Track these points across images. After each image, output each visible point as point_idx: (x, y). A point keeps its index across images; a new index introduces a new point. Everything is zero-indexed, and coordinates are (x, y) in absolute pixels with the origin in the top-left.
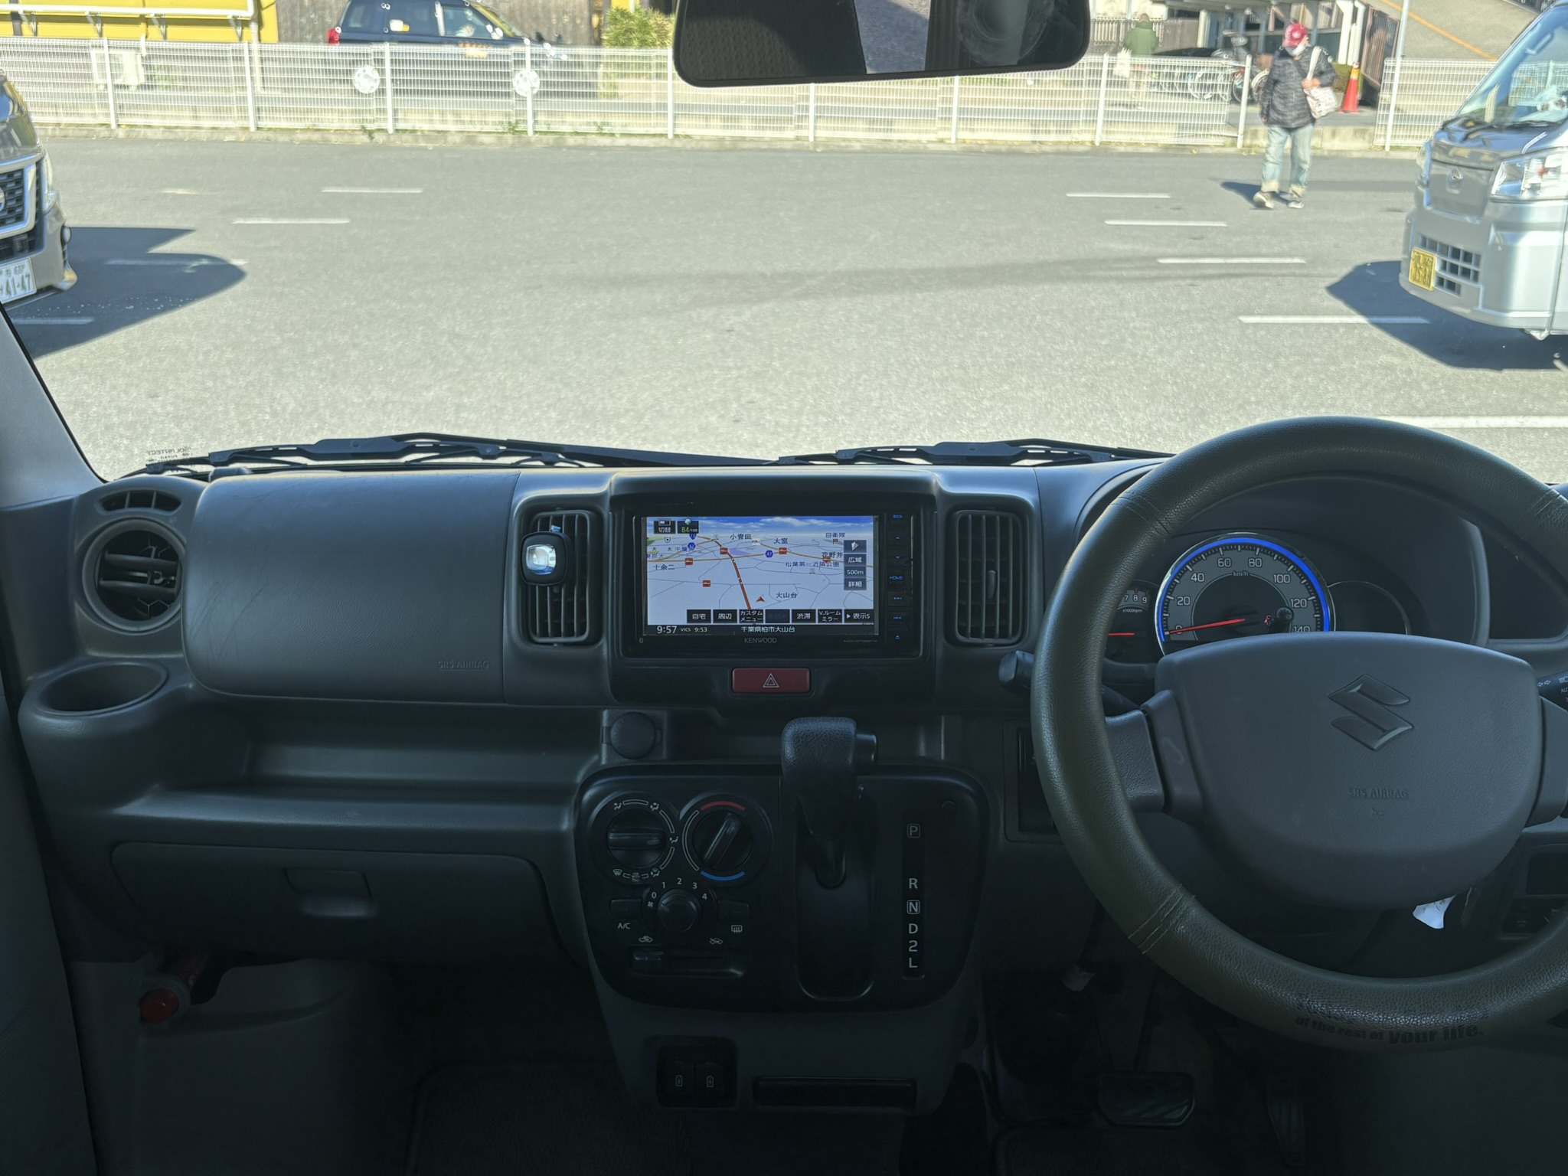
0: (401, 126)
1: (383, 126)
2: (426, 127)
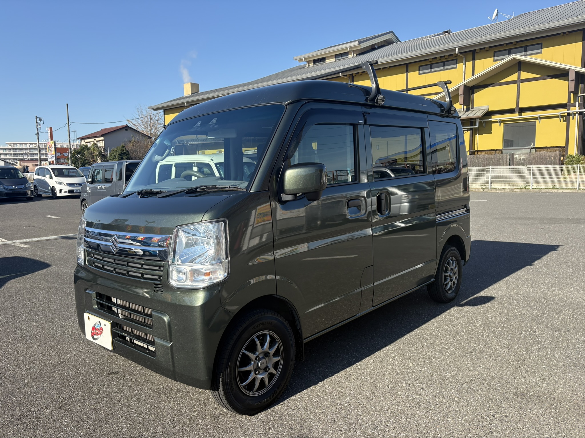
0: (492, 187)
1: (488, 187)
2: (499, 187)
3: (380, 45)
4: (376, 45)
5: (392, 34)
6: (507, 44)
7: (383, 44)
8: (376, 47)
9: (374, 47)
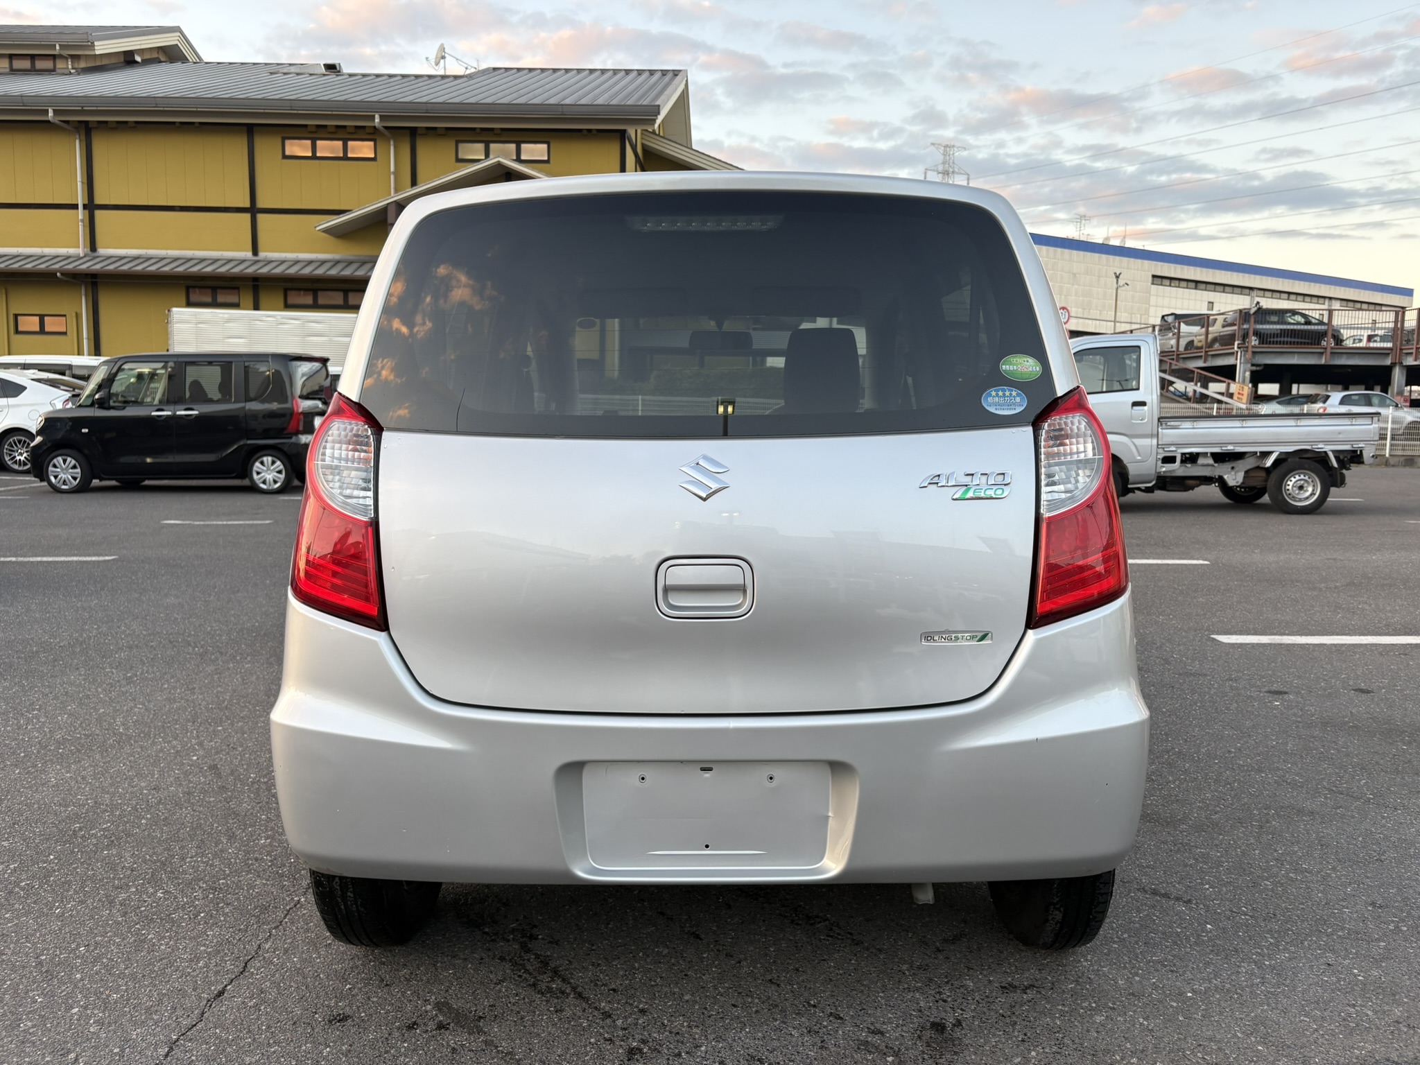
3: (147, 56)
4: (138, 55)
5: (179, 34)
6: (483, 129)
7: (155, 55)
8: (138, 59)
9: (131, 59)
